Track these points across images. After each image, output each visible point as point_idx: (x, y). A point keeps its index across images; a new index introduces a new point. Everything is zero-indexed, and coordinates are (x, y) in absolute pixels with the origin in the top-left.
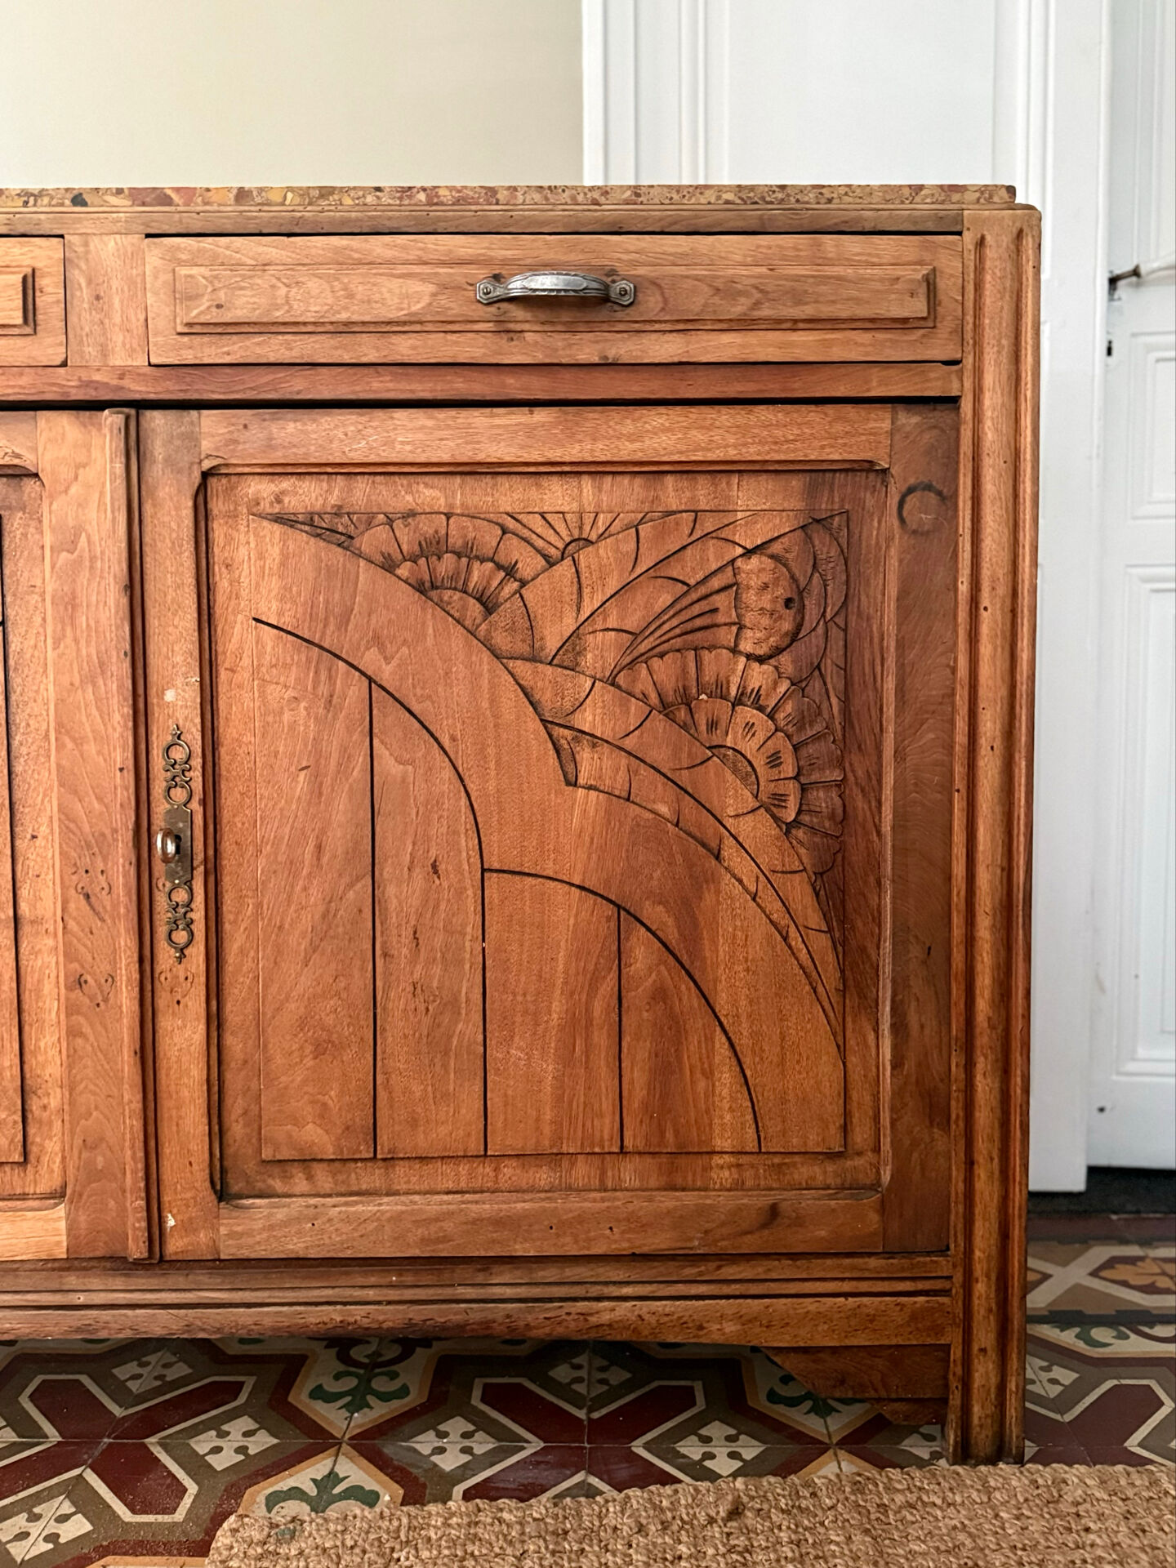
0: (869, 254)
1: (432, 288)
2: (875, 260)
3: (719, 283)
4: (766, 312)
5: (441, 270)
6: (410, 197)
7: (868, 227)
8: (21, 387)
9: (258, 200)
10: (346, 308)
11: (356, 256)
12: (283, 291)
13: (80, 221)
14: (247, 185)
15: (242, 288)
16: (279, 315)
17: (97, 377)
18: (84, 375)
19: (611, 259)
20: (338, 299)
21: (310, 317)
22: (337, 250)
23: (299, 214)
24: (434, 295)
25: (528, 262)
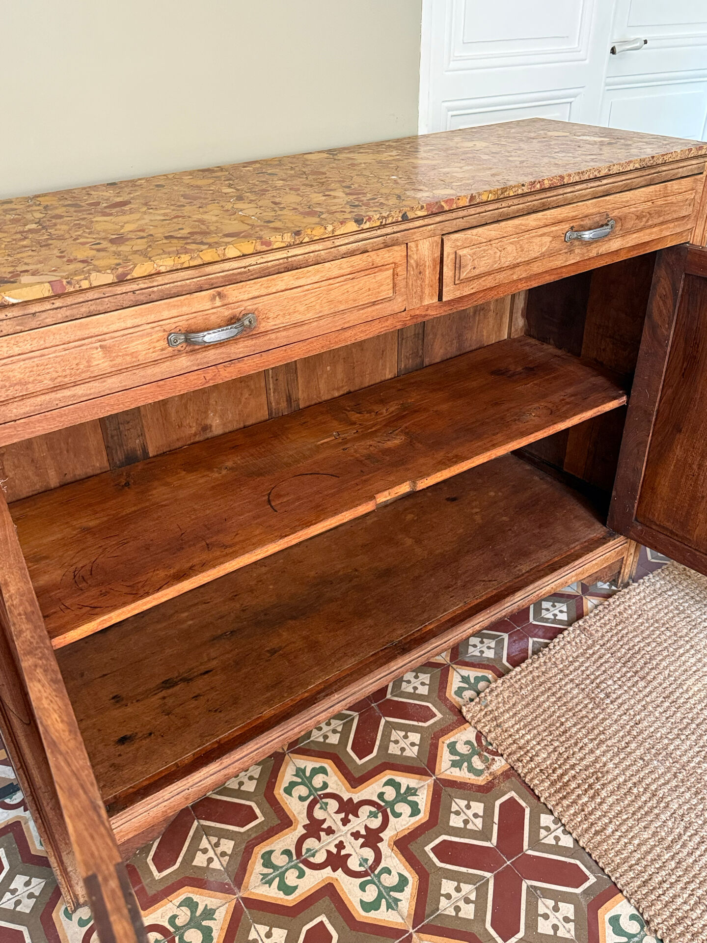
0: (680, 189)
1: (551, 239)
2: (680, 191)
3: (638, 214)
4: (650, 223)
5: (554, 229)
6: (534, 187)
7: (679, 176)
8: (387, 326)
9: (478, 201)
10: (520, 257)
11: (523, 228)
12: (499, 253)
13: (415, 233)
14: (474, 193)
15: (484, 257)
16: (496, 266)
17: (418, 312)
18: (412, 313)
19: (606, 209)
20: (517, 253)
21: (507, 264)
22: (517, 227)
23: (501, 210)
24: (551, 242)
25: (580, 216)
